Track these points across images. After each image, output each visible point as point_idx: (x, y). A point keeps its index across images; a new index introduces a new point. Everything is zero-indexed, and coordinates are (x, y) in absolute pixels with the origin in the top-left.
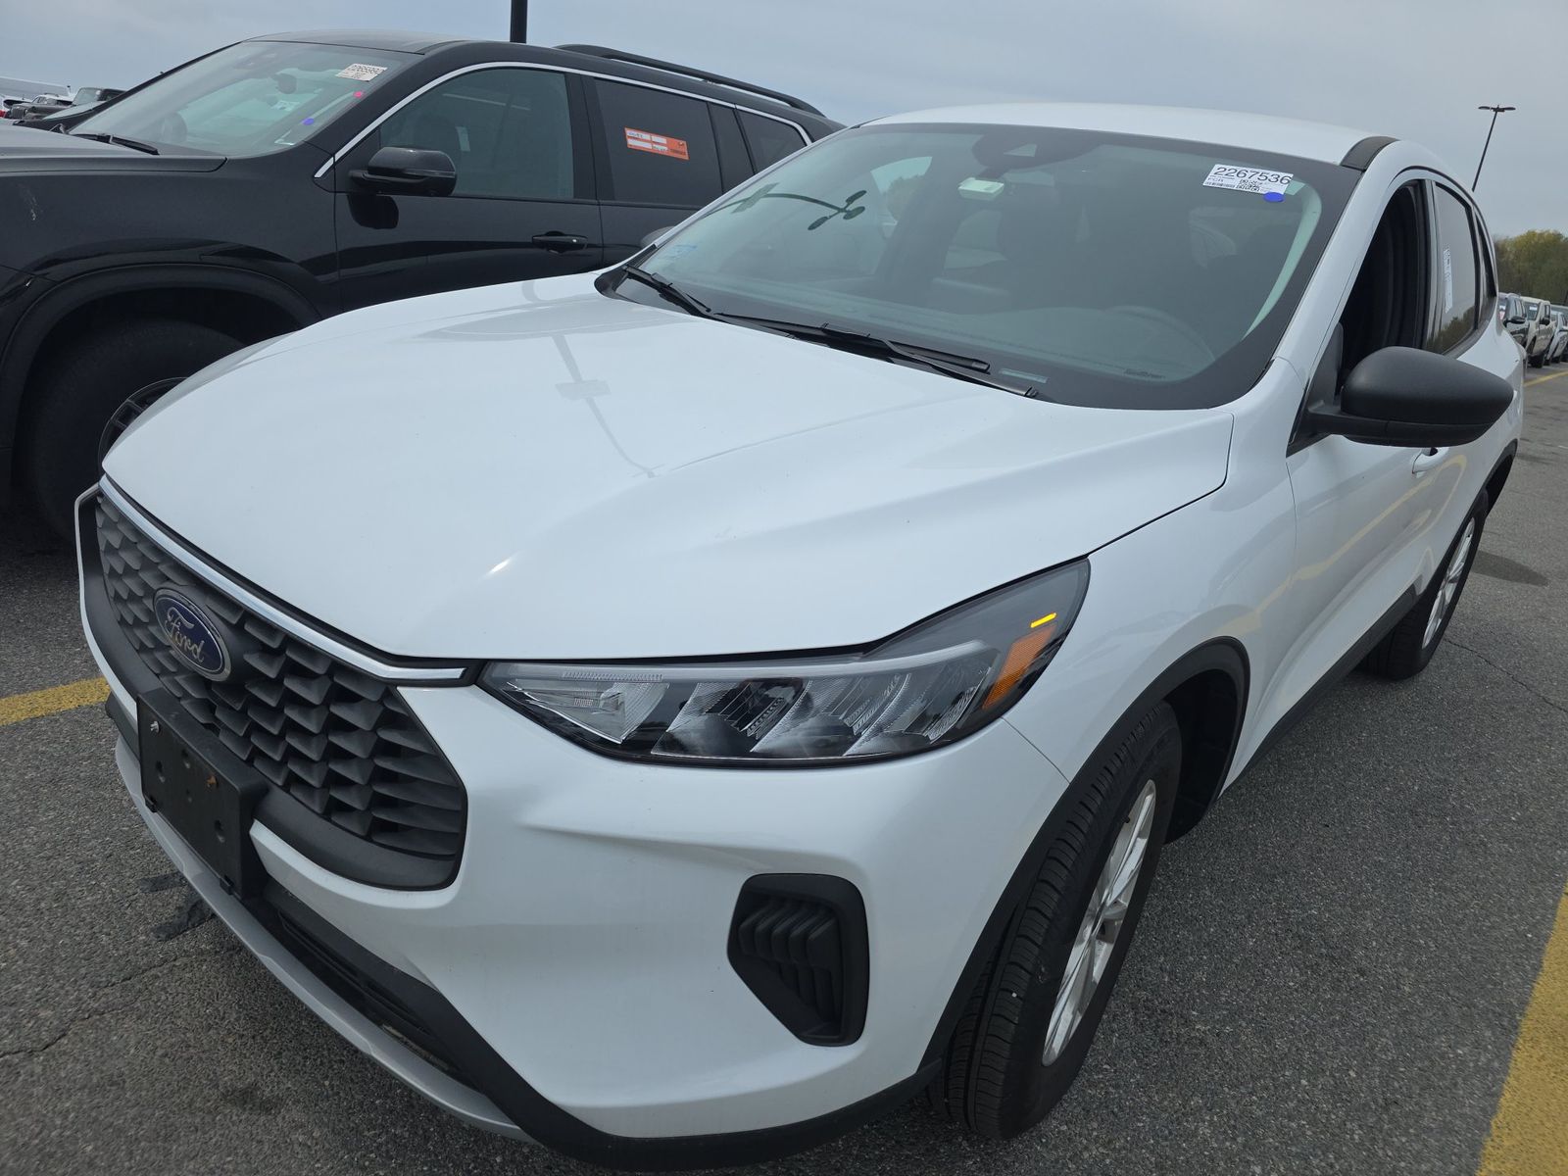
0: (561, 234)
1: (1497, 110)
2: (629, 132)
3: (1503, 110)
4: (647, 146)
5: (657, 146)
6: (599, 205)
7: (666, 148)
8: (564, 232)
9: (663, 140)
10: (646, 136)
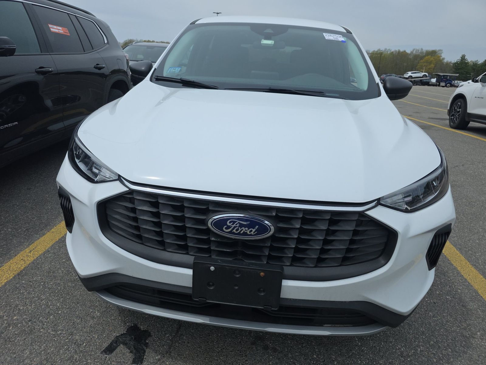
0: (44, 68)
1: (217, 13)
2: (50, 26)
3: (219, 13)
4: (57, 31)
5: (60, 31)
6: (50, 55)
7: (62, 31)
8: (44, 67)
9: (60, 28)
10: (55, 27)
